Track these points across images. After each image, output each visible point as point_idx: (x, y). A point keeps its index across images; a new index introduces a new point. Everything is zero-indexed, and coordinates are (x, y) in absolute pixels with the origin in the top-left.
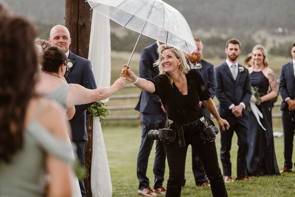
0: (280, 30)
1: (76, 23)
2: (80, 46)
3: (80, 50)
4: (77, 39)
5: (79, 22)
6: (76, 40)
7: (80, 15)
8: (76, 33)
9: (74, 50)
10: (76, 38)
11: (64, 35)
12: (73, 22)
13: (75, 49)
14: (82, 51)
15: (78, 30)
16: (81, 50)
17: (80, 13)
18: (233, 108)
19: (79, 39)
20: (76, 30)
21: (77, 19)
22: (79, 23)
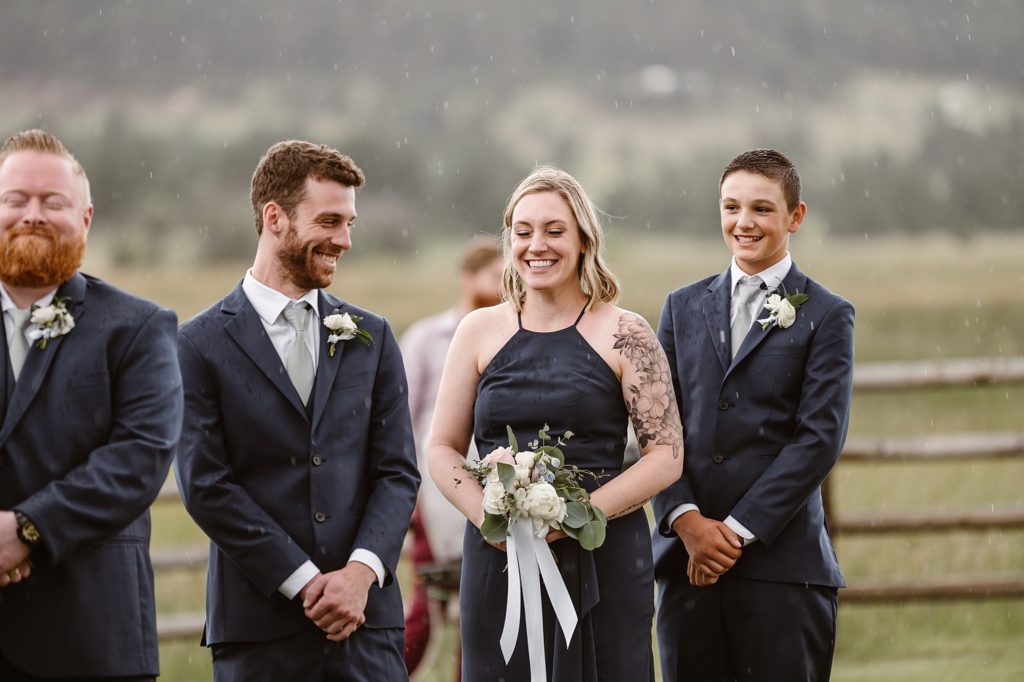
0: (659, 80)
18: (312, 591)
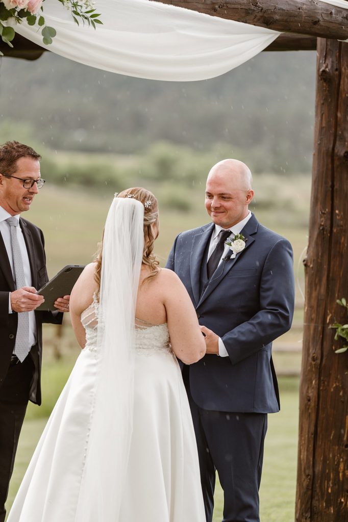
1: (331, 149)
2: (336, 202)
3: (337, 212)
4: (333, 186)
5: (335, 149)
6: (331, 189)
7: (340, 132)
8: (330, 173)
9: (325, 210)
10: (330, 184)
11: (221, 193)
12: (325, 149)
13: (327, 210)
14: (342, 213)
15: (335, 166)
16: (340, 211)
17: (338, 129)
19: (335, 187)
20: (330, 166)
21: (332, 142)
22: (336, 151)
